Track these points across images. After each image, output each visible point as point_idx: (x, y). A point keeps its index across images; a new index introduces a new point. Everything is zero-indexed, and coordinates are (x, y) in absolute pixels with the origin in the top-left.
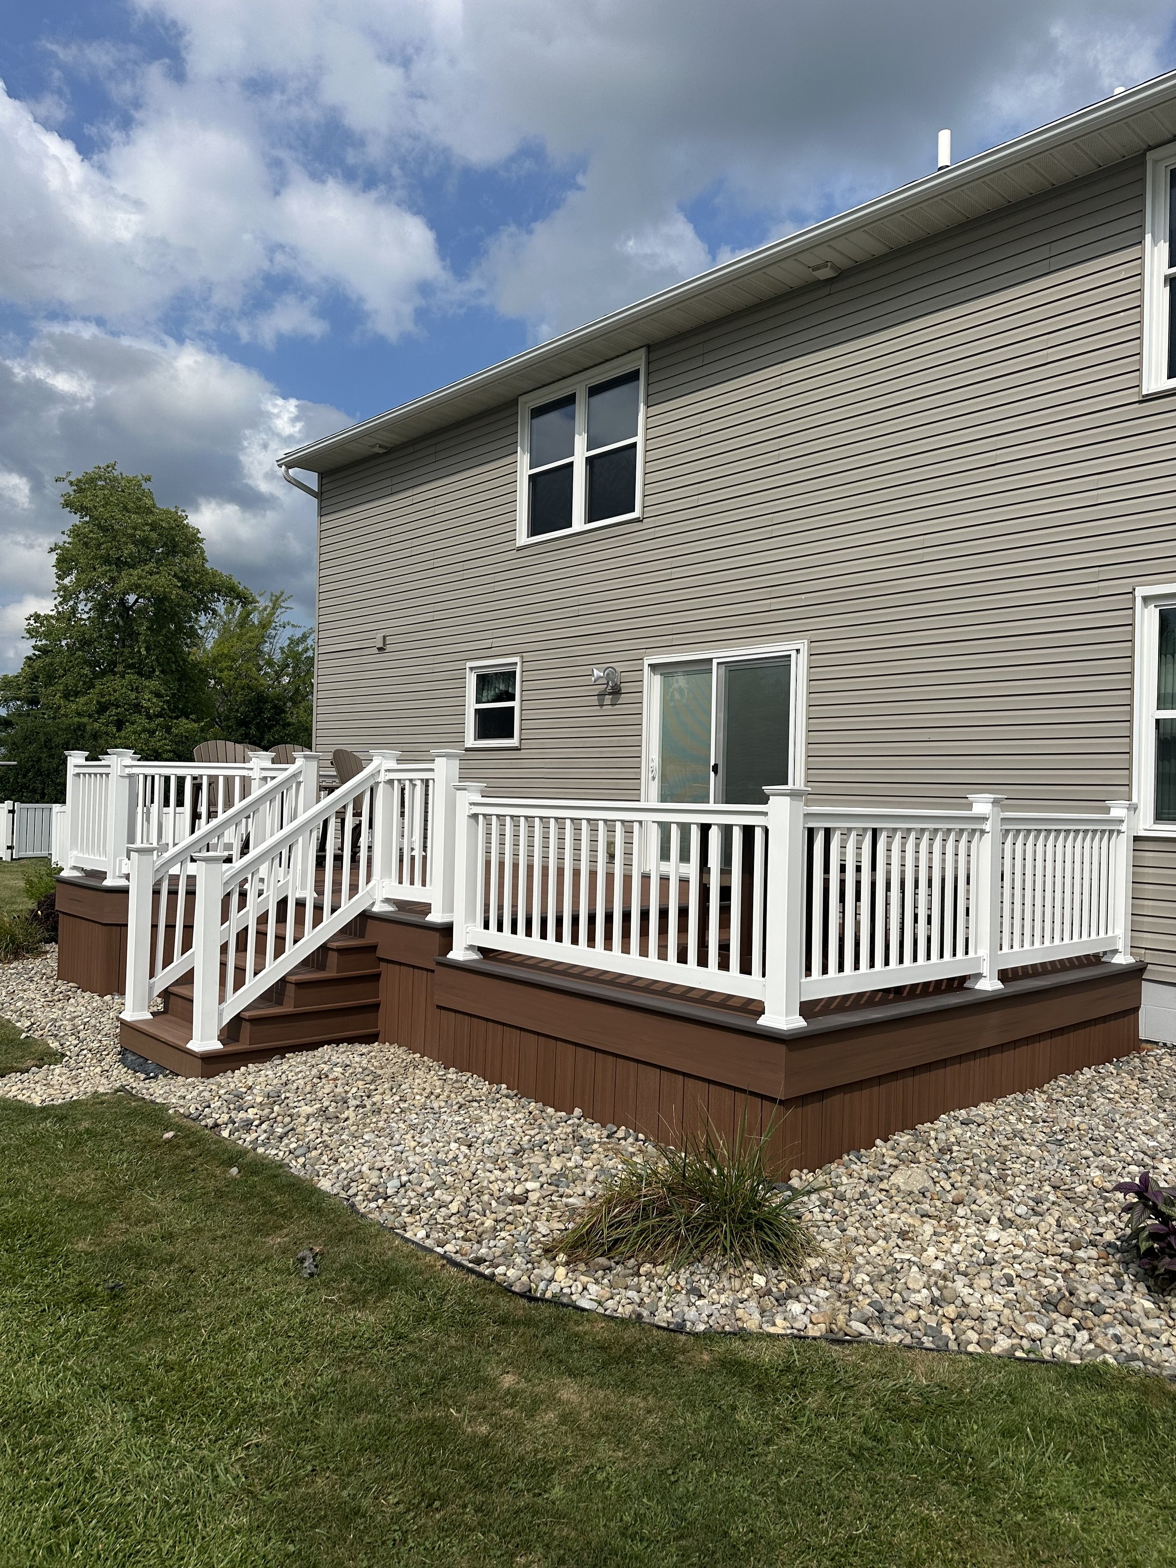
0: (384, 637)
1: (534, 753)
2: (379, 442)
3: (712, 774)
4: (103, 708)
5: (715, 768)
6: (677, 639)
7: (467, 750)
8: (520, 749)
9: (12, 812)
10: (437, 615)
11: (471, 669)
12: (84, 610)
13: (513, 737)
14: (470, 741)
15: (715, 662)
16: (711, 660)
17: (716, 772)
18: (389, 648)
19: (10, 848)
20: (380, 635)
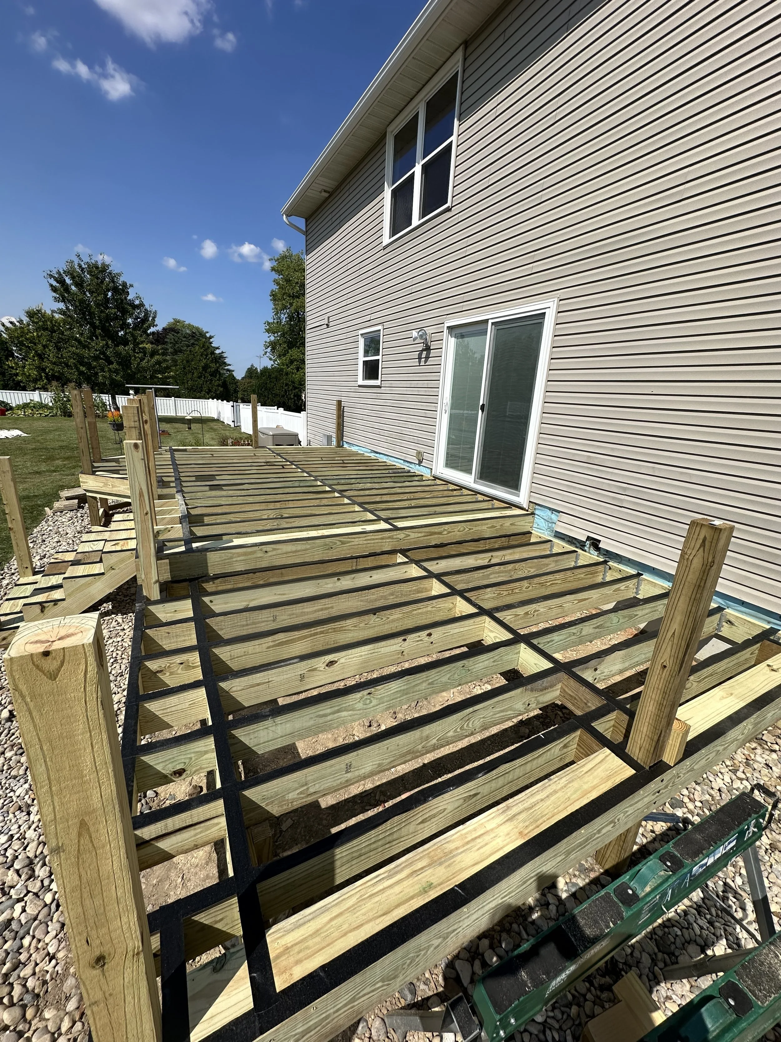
0: (329, 317)
1: (387, 390)
2: (325, 188)
3: (480, 411)
4: (292, 362)
5: (483, 407)
6: (466, 306)
7: (360, 386)
8: (381, 387)
9: (233, 406)
10: (349, 301)
11: (362, 335)
12: (284, 318)
13: (378, 379)
14: (361, 382)
15: (490, 322)
16: (487, 321)
17: (483, 411)
18: (331, 324)
19: (233, 421)
20: (326, 317)
